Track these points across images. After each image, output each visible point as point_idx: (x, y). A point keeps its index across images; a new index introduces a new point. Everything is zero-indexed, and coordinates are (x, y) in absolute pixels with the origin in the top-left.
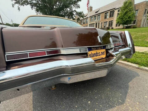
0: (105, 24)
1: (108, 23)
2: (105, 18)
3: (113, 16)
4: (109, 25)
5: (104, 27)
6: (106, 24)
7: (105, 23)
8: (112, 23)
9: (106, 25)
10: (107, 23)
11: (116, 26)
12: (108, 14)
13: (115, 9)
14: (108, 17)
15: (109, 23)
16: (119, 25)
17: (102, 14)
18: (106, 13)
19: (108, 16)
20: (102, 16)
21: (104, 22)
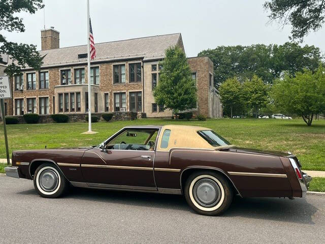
0: (118, 101)
1: (127, 98)
2: (117, 79)
3: (139, 79)
4: (132, 106)
5: (117, 109)
6: (121, 99)
7: (118, 97)
8: (140, 99)
9: (121, 103)
10: (124, 97)
11: (154, 110)
12: (125, 70)
13: (144, 62)
14: (125, 79)
15: (132, 99)
16: (162, 110)
17: (104, 66)
18: (117, 64)
19: (123, 77)
20: (105, 74)
21: (115, 94)
